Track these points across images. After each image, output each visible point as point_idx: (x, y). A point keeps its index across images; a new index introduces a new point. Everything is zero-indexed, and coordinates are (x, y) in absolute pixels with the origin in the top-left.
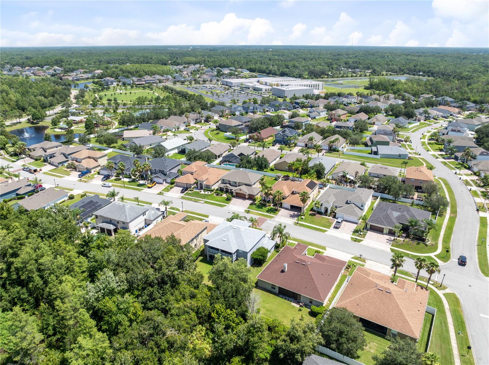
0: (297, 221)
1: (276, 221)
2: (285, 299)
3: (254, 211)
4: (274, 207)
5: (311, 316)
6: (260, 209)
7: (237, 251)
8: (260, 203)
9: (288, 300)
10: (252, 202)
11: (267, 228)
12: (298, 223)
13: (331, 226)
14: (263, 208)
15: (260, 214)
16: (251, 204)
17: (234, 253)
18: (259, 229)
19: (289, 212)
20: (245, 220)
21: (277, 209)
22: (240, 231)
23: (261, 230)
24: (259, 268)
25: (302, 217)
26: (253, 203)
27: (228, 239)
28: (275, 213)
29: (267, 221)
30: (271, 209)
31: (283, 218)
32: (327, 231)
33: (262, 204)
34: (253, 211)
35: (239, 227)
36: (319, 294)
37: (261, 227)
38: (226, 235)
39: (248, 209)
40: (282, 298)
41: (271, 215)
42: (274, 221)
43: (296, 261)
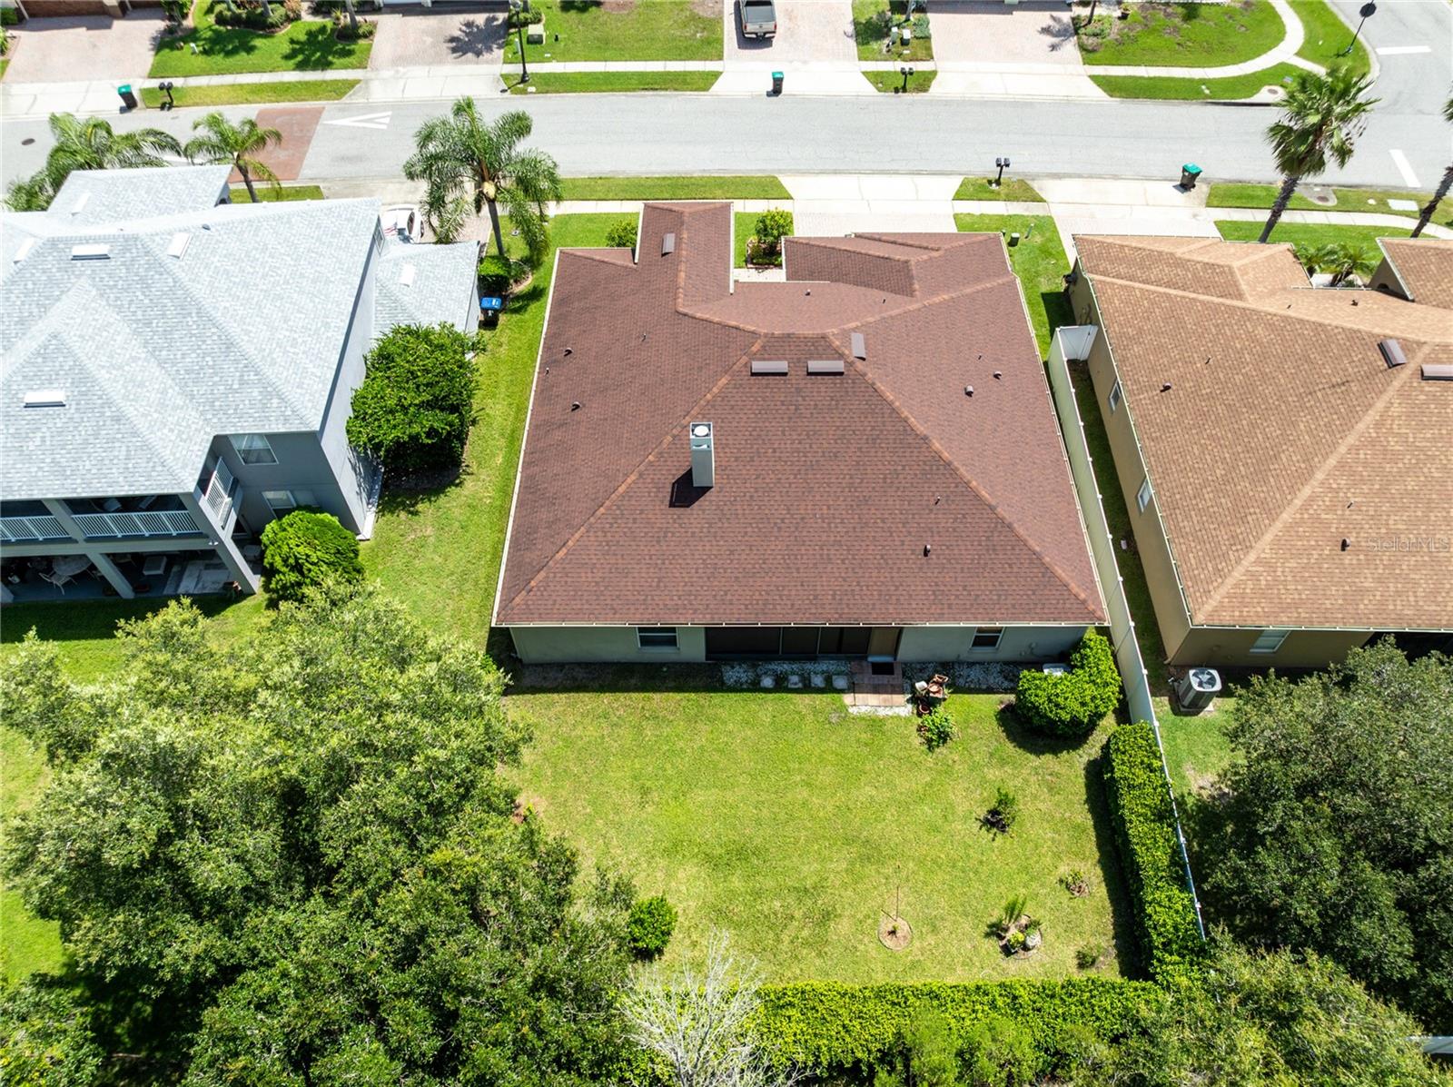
0: (516, 69)
1: (385, 106)
2: (781, 686)
3: (203, 81)
4: (328, 22)
5: (1038, 752)
6: (242, 57)
7: (220, 449)
8: (221, 20)
9: (807, 688)
10: (157, 25)
11: (350, 169)
12: (524, 79)
13: (720, 41)
14: (258, 42)
15: (257, 91)
16: (165, 42)
17: (203, 484)
18: (299, 194)
19: (433, 21)
20: (168, 156)
21: (355, 25)
22: (157, 266)
23: (314, 193)
24: (454, 501)
25: (533, 30)
26: (170, 31)
27: (82, 379)
28: (349, 53)
29: (326, 120)
30: (311, 35)
31: (419, 71)
32: (716, 75)
33: (236, 20)
34: (193, 82)
35: (133, 227)
36: (1047, 569)
37: (308, 173)
38: (43, 353)
39: (155, 83)
40: (755, 687)
41: (330, 75)
42: (371, 108)
43: (758, 366)
